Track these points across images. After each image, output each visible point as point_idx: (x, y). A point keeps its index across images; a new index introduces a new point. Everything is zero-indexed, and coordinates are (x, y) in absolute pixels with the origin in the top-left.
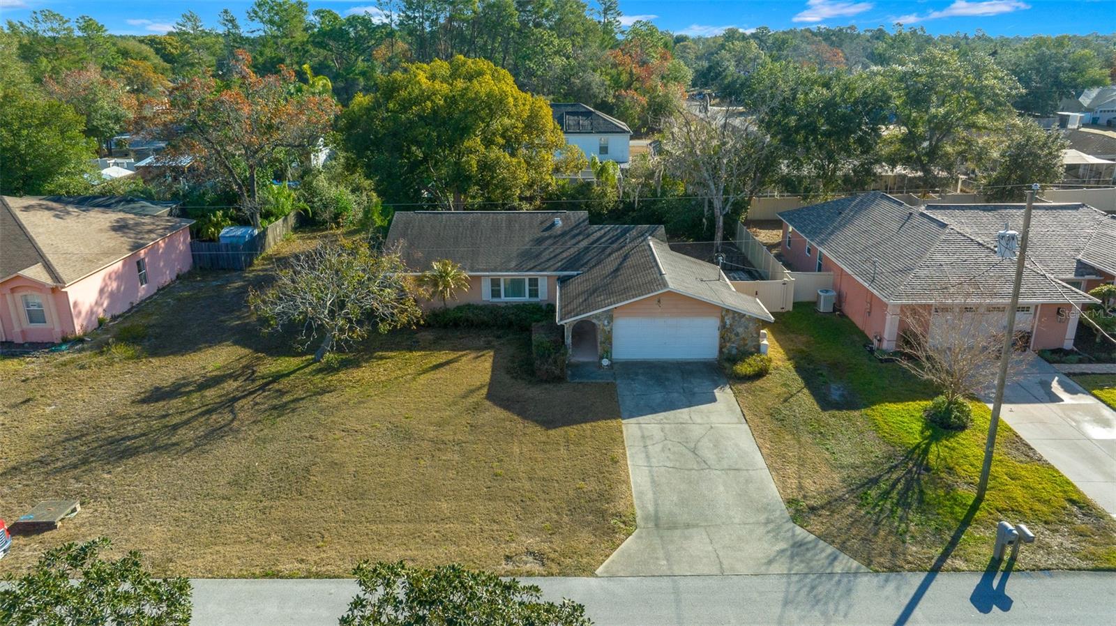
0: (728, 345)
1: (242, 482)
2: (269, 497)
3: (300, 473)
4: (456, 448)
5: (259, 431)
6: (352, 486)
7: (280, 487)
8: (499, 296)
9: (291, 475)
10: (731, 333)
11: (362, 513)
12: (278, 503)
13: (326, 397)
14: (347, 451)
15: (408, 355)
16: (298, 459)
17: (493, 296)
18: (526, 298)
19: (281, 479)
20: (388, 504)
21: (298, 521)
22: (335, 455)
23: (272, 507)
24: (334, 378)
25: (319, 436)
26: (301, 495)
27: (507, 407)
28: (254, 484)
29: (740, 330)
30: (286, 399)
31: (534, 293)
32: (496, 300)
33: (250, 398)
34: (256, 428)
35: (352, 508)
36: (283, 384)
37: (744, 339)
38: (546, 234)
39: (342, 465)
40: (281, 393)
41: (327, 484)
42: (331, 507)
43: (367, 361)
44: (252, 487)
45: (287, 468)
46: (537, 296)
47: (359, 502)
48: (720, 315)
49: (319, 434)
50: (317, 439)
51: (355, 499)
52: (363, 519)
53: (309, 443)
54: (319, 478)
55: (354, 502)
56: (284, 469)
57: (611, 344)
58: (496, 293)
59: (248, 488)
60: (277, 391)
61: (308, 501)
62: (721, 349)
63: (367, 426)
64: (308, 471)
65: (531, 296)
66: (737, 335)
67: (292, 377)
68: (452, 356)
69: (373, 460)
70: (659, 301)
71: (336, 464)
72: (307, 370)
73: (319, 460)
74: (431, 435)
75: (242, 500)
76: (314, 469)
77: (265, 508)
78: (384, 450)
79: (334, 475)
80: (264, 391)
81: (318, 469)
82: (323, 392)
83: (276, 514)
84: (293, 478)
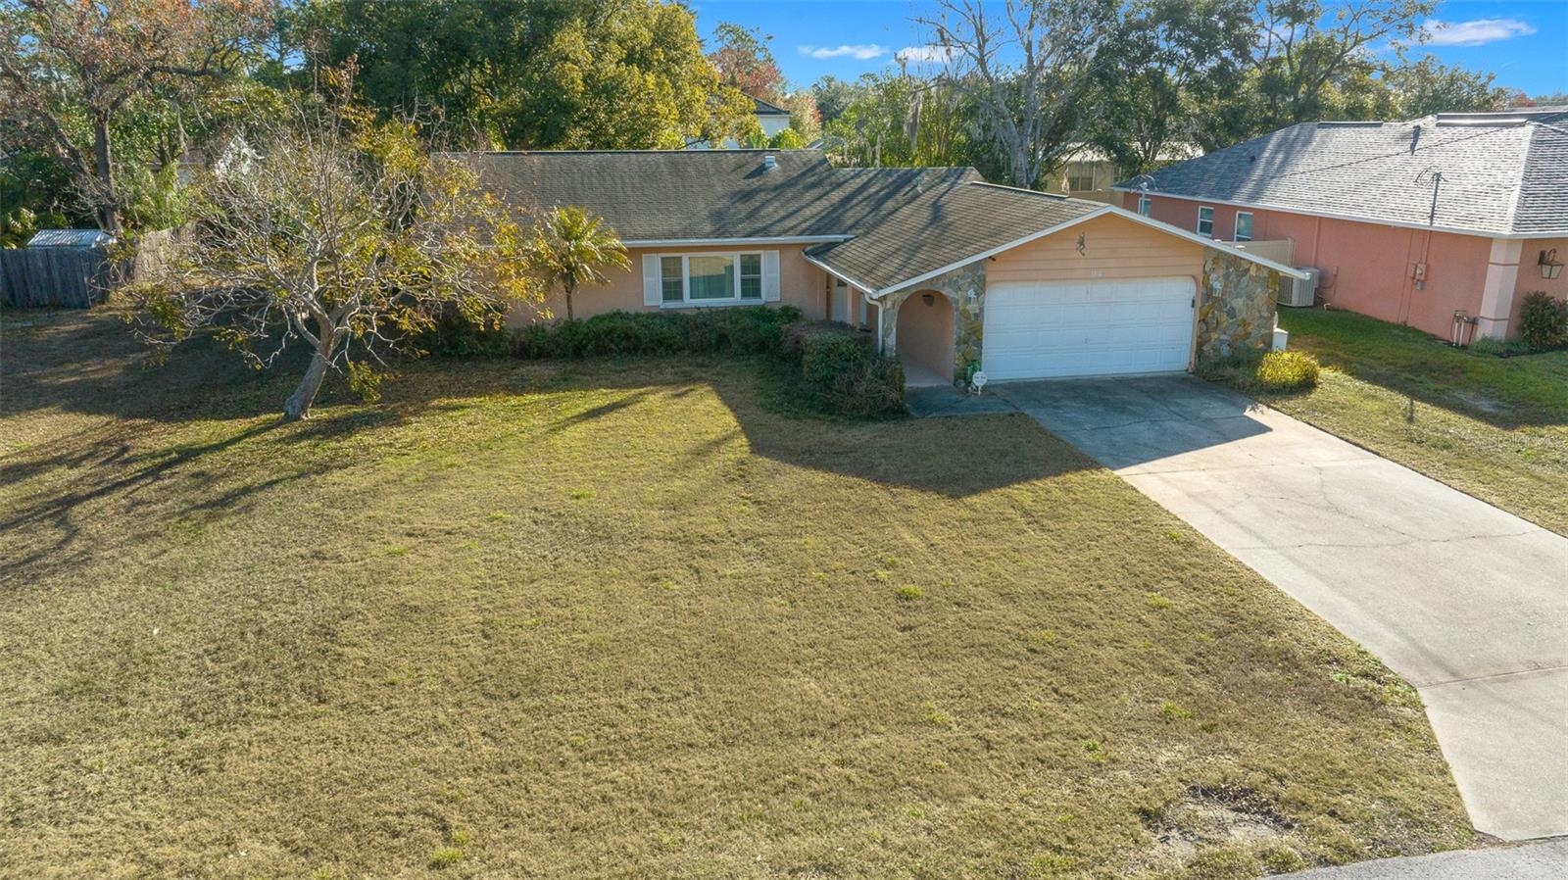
0: (1214, 336)
1: (106, 686)
2: (211, 719)
3: (307, 643)
4: (747, 548)
5: (154, 557)
6: (489, 661)
7: (243, 686)
8: (679, 296)
9: (278, 649)
10: (1220, 310)
11: (553, 733)
12: (243, 733)
13: (336, 476)
14: (439, 575)
15: (513, 401)
16: (292, 609)
17: (667, 297)
18: (736, 299)
19: (246, 665)
20: (629, 699)
21: (330, 782)
22: (402, 588)
23: (224, 748)
24: (346, 444)
25: (341, 551)
26: (322, 701)
27: (818, 465)
28: (151, 687)
29: (1238, 303)
30: (220, 488)
31: (752, 287)
32: (672, 305)
33: (119, 494)
34: (142, 552)
35: (514, 723)
36: (208, 463)
37: (1245, 324)
38: (755, 183)
39: (436, 610)
40: (205, 479)
41: (405, 663)
42: (439, 728)
43: (416, 413)
44: (144, 694)
45: (260, 632)
46: (757, 293)
47: (530, 703)
48: (1198, 271)
49: (342, 546)
50: (338, 558)
51: (513, 696)
52: (567, 752)
53: (316, 569)
54: (375, 651)
55: (509, 704)
56: (250, 636)
57: (979, 343)
58: (672, 290)
59: (132, 697)
60: (195, 475)
61: (355, 718)
62: (1200, 345)
63: (474, 521)
64: (330, 635)
65: (744, 294)
66: (1232, 313)
67: (231, 449)
68: (618, 396)
69: (529, 591)
70: (1082, 243)
71: (416, 609)
72: (269, 436)
73: (359, 605)
74: (664, 527)
75: (107, 738)
76: (347, 629)
77: (200, 752)
78: (548, 567)
79: (419, 637)
80: (158, 478)
81: (360, 626)
82: (324, 468)
83: (240, 768)
84: (287, 659)
